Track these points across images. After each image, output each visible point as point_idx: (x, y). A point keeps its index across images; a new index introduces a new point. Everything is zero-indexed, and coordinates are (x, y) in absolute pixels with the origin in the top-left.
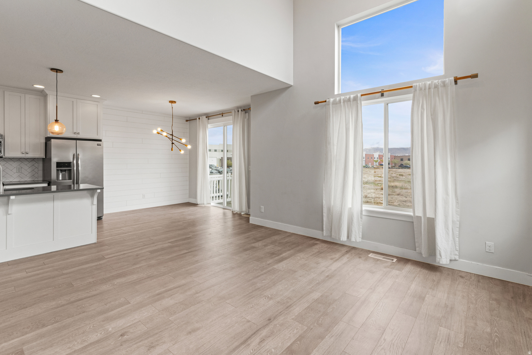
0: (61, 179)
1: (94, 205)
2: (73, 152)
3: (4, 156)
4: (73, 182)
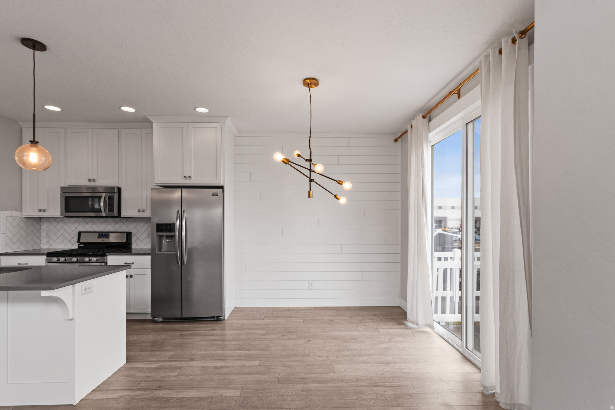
2: (177, 208)
3: (119, 215)
4: (176, 254)
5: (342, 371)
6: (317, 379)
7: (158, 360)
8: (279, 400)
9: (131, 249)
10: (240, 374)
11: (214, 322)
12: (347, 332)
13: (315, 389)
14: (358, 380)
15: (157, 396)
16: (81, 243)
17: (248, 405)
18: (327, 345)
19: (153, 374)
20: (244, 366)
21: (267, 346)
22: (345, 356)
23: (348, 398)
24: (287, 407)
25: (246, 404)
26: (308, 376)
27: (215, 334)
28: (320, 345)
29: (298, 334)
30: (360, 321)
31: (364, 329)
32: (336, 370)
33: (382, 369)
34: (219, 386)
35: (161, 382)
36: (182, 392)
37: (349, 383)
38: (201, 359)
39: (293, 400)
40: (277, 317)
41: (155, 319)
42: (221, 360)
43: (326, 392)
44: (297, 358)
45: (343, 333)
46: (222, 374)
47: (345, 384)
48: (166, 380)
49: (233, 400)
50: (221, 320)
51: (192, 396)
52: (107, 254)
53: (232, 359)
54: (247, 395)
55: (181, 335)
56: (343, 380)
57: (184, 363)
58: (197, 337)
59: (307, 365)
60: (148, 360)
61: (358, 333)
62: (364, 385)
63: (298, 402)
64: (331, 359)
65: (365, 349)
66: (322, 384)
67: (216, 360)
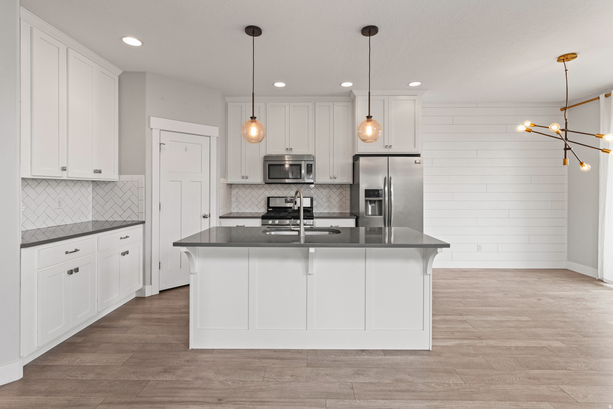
0: (370, 213)
1: (427, 274)
2: (384, 175)
3: (314, 182)
4: (384, 218)
16: (270, 208)
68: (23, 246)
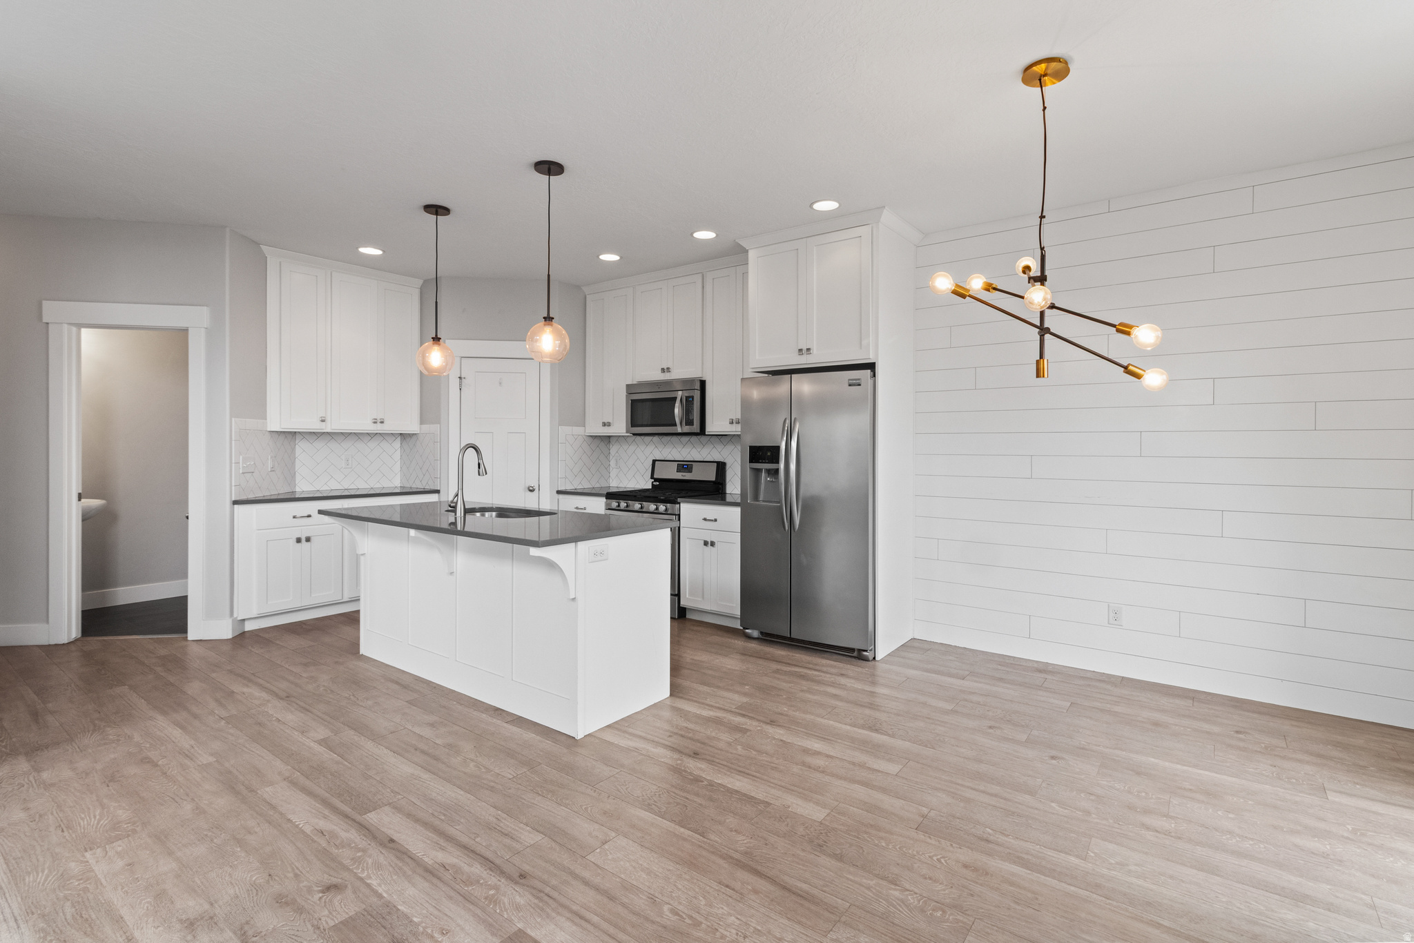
0: (762, 496)
2: (784, 414)
3: (702, 431)
4: (781, 508)
5: (1111, 864)
6: (1024, 856)
7: (717, 705)
8: (898, 864)
9: (725, 493)
10: (845, 779)
11: (854, 660)
12: (1195, 766)
13: (1003, 877)
14: (1149, 904)
15: (684, 766)
16: (656, 480)
17: (827, 846)
18: (1105, 783)
19: (697, 728)
20: (862, 766)
21: (937, 738)
22: (1148, 828)
23: (1084, 936)
24: (908, 886)
25: (825, 842)
26: (1002, 839)
27: (839, 684)
28: (1083, 777)
29: (1035, 732)
30: (1266, 748)
31: (1267, 776)
32: (1092, 855)
33: (1262, 908)
34: (792, 788)
35: (702, 746)
36: (725, 774)
37: (1113, 900)
38: (788, 726)
39: (930, 879)
40: (1001, 680)
41: (747, 631)
42: (825, 738)
43: (1030, 895)
44: (996, 789)
45: (1179, 767)
46: (810, 767)
47: (1101, 898)
48: (712, 744)
49: (803, 824)
50: (866, 659)
51: (736, 788)
52: (679, 500)
53: (846, 743)
54: (836, 826)
55: (777, 671)
56: (1098, 886)
57: (755, 723)
58: (804, 683)
59: (1014, 813)
60: (703, 701)
61: (1234, 779)
62: (1162, 925)
63: (940, 887)
64: (1096, 820)
65: (1230, 832)
66: (1029, 872)
67: (815, 736)
68: (235, 503)
